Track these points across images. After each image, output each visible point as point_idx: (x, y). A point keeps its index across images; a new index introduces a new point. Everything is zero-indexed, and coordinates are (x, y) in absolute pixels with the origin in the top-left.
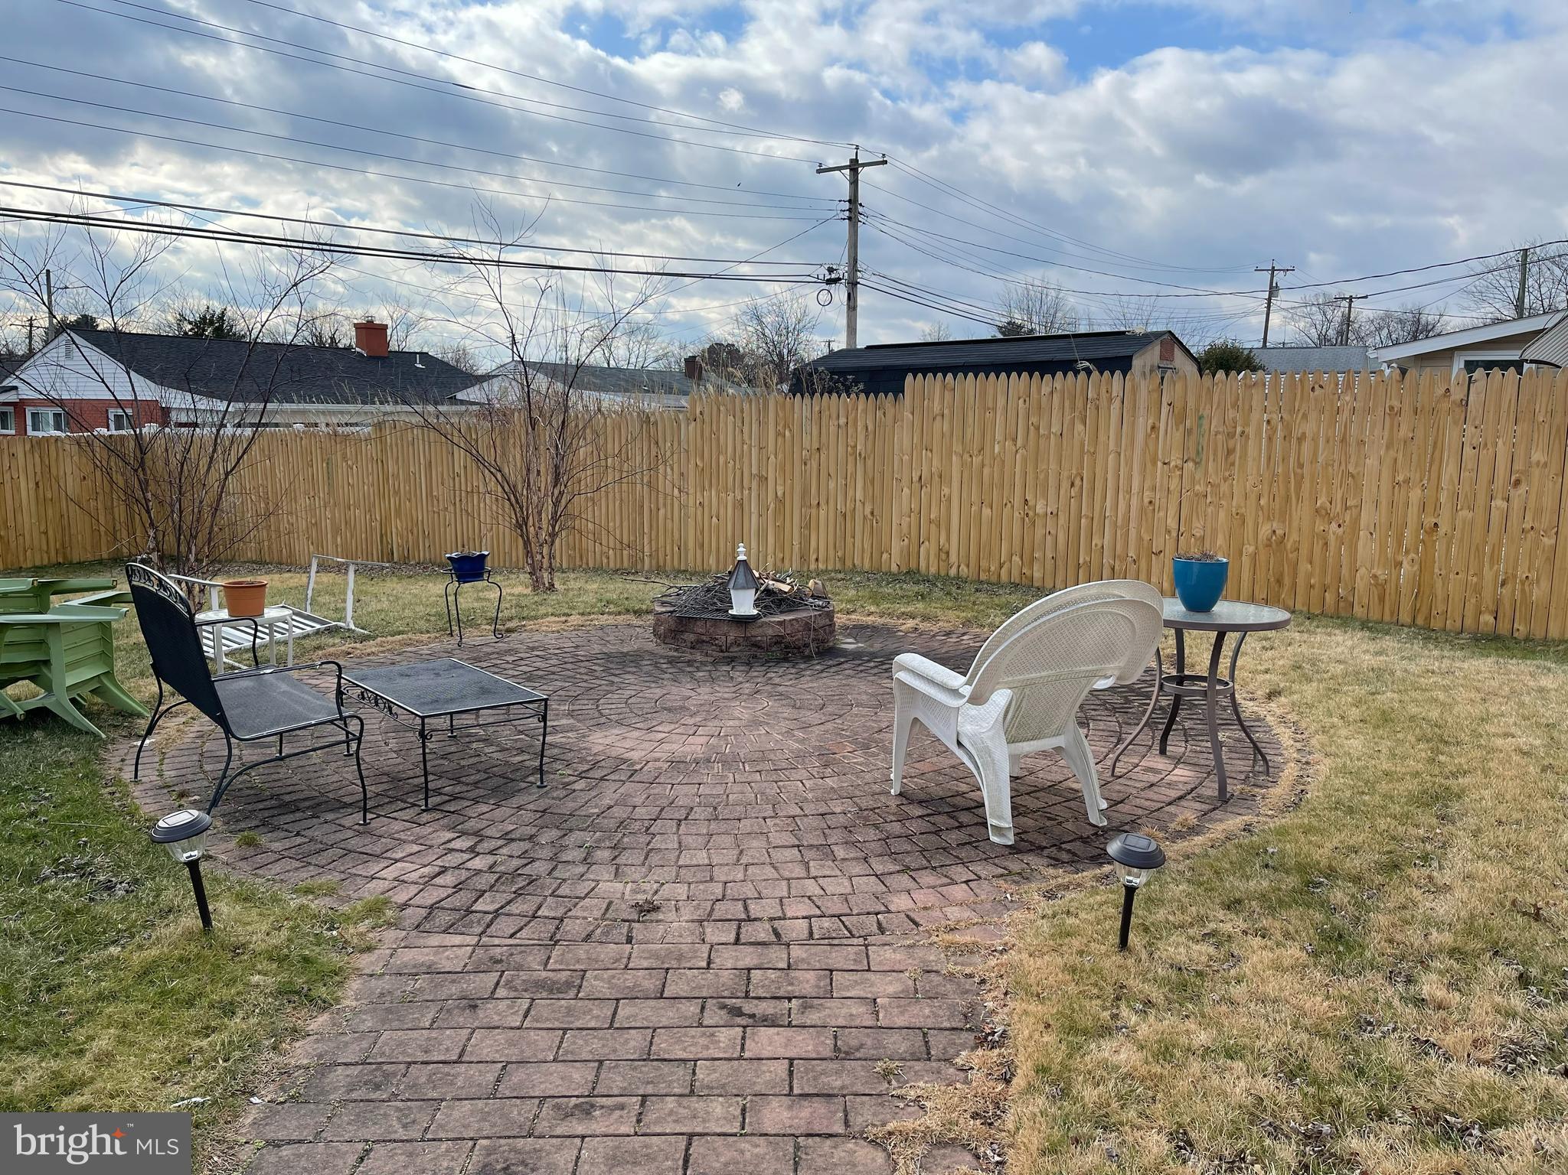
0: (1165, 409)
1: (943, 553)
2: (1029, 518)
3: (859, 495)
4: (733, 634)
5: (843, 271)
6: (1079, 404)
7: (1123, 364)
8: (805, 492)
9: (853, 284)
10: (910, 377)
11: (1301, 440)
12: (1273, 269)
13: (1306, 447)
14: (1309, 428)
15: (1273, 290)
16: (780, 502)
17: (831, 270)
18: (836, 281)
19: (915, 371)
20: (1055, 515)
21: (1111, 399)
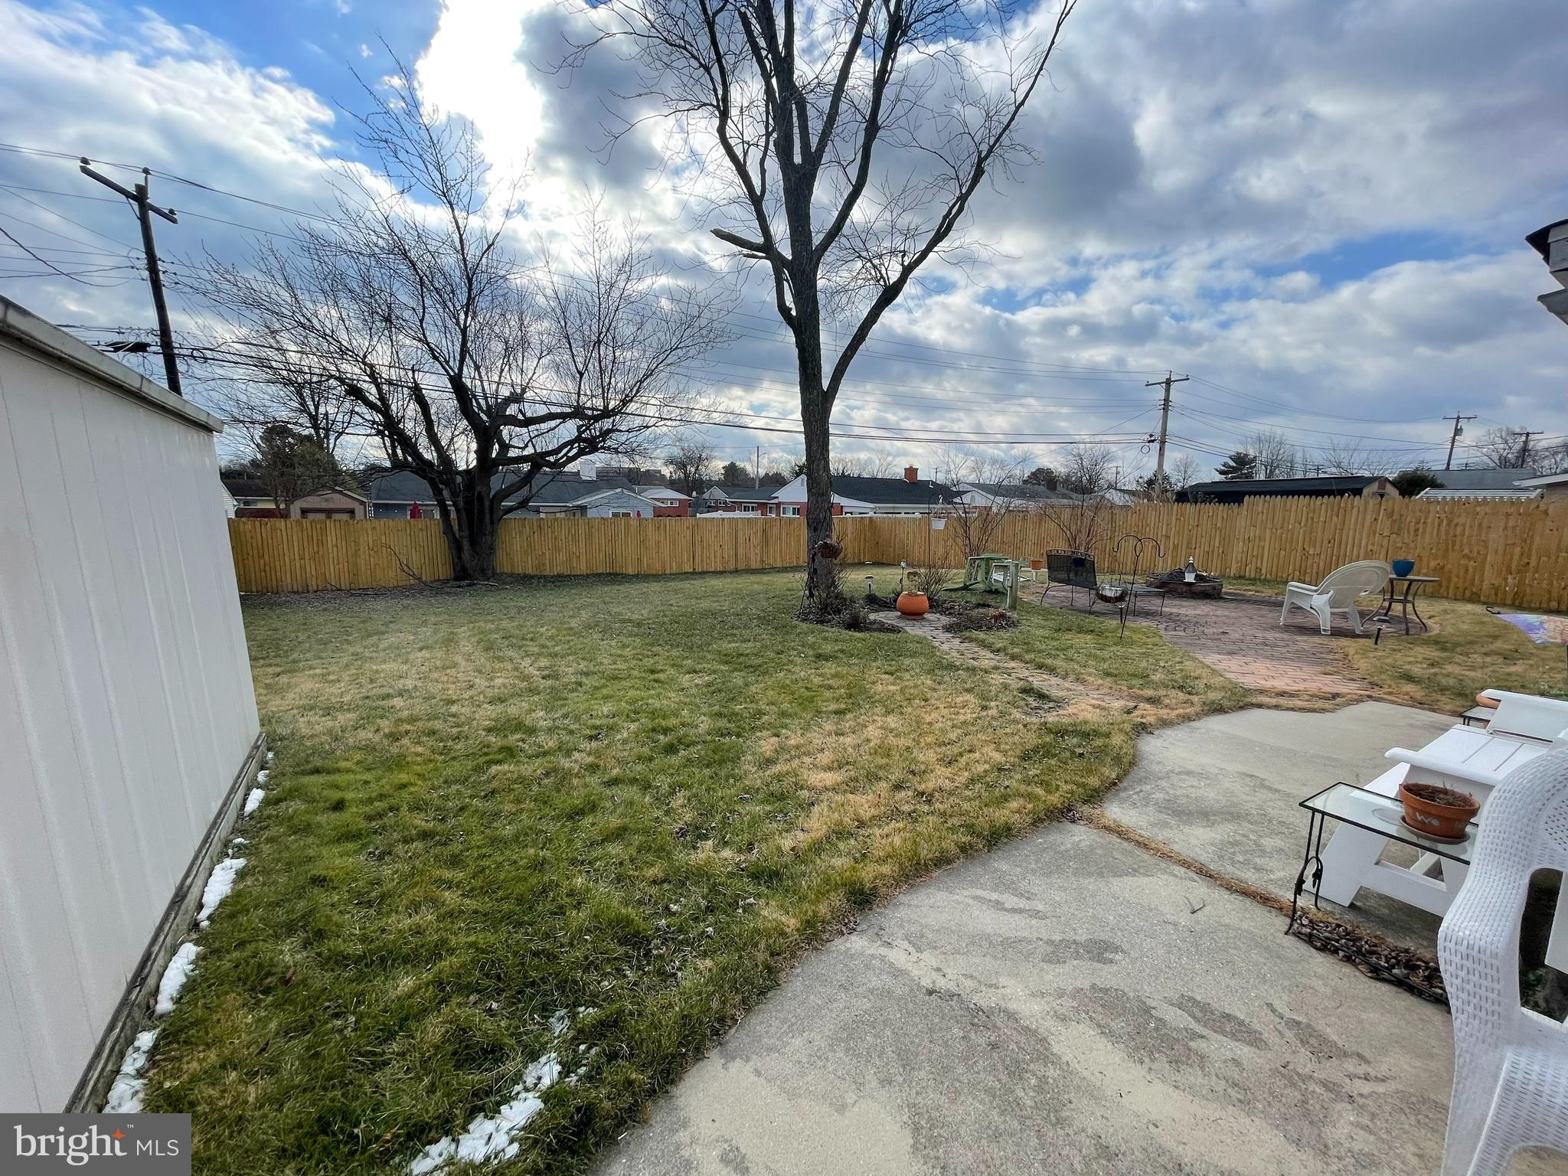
0: (1382, 512)
1: (1258, 570)
2: (1306, 555)
3: (1217, 544)
4: (1185, 589)
5: (1157, 436)
6: (1336, 509)
7: (1358, 492)
8: (1189, 543)
9: (1163, 443)
10: (1247, 497)
11: (1457, 525)
12: (1459, 418)
13: (1459, 530)
14: (1461, 520)
15: (1458, 432)
16: (1176, 547)
17: (1151, 436)
18: (1153, 441)
19: (1250, 494)
20: (1319, 555)
21: (1353, 508)
